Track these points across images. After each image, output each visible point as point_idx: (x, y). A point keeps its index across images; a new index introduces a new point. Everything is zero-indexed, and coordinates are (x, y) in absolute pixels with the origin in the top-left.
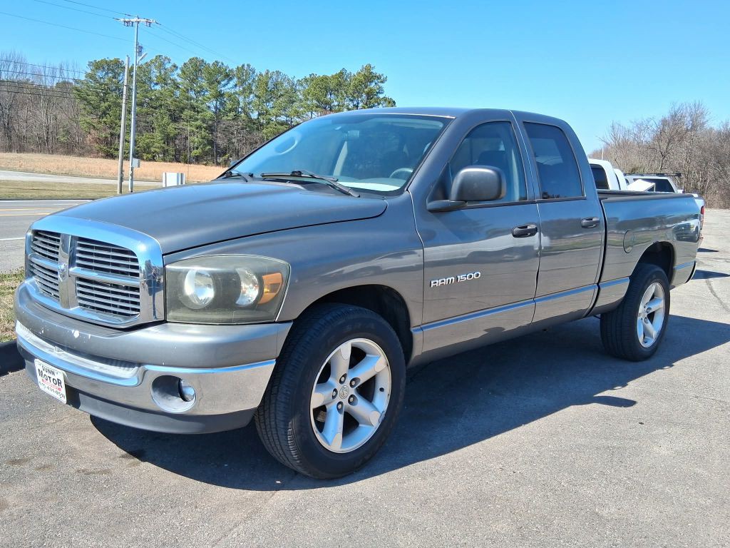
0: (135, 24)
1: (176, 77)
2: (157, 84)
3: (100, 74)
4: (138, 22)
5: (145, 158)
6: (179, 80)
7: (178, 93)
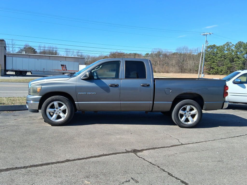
0: (206, 35)
1: (233, 48)
2: (226, 51)
3: (209, 50)
4: (207, 34)
5: (220, 74)
6: (234, 49)
7: (233, 53)
